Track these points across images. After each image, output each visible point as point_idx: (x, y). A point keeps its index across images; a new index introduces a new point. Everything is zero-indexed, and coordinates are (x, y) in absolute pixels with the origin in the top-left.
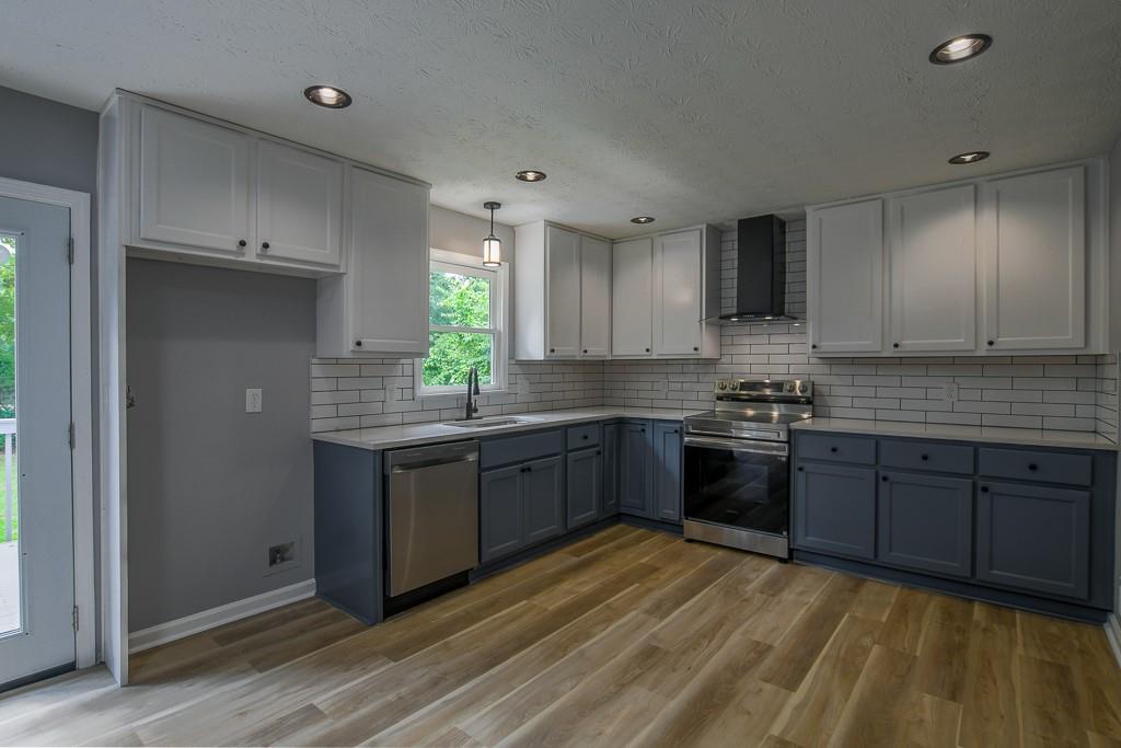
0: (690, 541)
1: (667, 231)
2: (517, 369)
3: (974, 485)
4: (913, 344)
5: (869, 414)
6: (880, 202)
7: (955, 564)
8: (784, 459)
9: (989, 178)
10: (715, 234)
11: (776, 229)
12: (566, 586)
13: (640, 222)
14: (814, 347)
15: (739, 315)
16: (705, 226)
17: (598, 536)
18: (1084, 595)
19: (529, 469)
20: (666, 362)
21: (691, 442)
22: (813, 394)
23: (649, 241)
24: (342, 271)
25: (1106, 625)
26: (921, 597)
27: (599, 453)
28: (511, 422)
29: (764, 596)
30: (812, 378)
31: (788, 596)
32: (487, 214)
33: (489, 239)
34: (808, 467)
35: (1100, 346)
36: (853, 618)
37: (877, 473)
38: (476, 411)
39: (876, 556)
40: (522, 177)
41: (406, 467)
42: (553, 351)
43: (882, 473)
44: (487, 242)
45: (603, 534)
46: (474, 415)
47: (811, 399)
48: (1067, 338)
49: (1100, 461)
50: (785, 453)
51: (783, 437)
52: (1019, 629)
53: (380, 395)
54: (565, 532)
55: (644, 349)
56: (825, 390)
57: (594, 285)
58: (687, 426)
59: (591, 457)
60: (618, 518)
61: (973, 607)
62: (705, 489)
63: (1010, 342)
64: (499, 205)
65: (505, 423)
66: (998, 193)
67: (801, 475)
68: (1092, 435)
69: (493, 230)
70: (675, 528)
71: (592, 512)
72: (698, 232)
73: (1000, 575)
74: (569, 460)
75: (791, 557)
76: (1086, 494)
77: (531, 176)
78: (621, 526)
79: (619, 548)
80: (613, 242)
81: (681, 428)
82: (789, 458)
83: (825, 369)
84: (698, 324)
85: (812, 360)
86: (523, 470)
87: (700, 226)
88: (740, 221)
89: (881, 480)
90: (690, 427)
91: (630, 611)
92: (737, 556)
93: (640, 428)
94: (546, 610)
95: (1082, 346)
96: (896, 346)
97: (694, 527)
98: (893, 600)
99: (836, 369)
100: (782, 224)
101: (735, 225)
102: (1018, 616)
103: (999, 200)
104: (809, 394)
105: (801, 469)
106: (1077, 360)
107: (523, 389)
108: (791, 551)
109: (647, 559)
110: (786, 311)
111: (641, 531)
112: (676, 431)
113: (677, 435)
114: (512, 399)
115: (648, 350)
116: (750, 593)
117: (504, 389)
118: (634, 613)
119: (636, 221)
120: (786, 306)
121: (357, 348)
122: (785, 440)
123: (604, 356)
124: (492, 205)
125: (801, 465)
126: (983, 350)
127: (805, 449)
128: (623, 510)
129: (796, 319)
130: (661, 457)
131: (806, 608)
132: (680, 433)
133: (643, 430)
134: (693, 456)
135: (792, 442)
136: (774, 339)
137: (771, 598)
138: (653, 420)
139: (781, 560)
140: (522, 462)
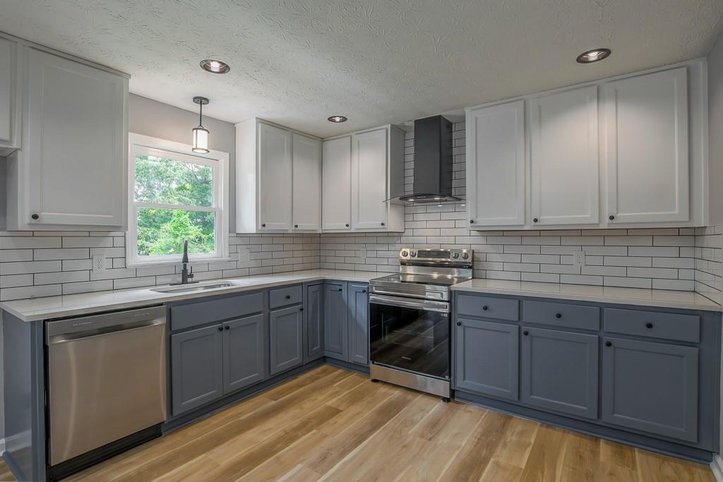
0: (375, 381)
1: (361, 130)
2: (239, 241)
3: (600, 339)
4: (550, 219)
5: (516, 277)
6: (522, 102)
7: (585, 408)
8: (446, 315)
9: (609, 79)
10: (398, 132)
11: (444, 129)
12: (249, 434)
13: (334, 121)
14: (472, 222)
15: (415, 196)
16: (389, 126)
17: (302, 378)
18: (694, 439)
19: (227, 328)
20: (366, 235)
21: (374, 300)
22: (473, 260)
23: (349, 138)
24: (15, 146)
25: (712, 464)
26: (556, 434)
27: (302, 309)
28: (225, 285)
29: (423, 440)
30: (473, 247)
31: (443, 439)
32: (195, 108)
33: (197, 129)
34: (465, 322)
35: (701, 220)
36: (497, 464)
37: (520, 328)
38: (191, 276)
39: (519, 398)
40: (206, 67)
41: (71, 336)
42: (264, 225)
43: (524, 328)
44: (195, 131)
45: (307, 375)
46: (189, 280)
47: (472, 264)
48: (674, 214)
49: (705, 320)
50: (447, 311)
51: (446, 297)
52: (639, 472)
53: (87, 264)
54: (268, 377)
55: (345, 224)
56: (482, 257)
57: (304, 173)
58: (372, 287)
59: (296, 313)
60: (323, 360)
61: (599, 444)
62: (387, 338)
63: (628, 217)
64: (207, 100)
65: (220, 286)
66: (616, 91)
67: (460, 330)
68: (692, 294)
69: (201, 122)
70: (364, 370)
71: (297, 358)
72: (384, 131)
73: (622, 418)
74: (271, 316)
75: (453, 397)
76: (695, 350)
77: (215, 66)
78: (324, 367)
79: (314, 390)
80: (322, 140)
81: (368, 288)
82: (450, 314)
83: (481, 240)
84: (384, 204)
85: (473, 233)
86: (221, 329)
87: (386, 126)
88: (416, 122)
89: (523, 335)
90: (374, 288)
91: (296, 465)
92: (410, 396)
93: (339, 287)
94: (218, 465)
95: (687, 219)
96: (536, 220)
97: (377, 370)
98: (533, 441)
99: (492, 240)
100: (449, 125)
101: (413, 124)
102: (637, 453)
103: (617, 97)
104: (469, 260)
105: (459, 324)
106: (678, 232)
107: (244, 257)
108: (453, 392)
109: (333, 400)
110: (453, 194)
111: (340, 371)
112: (364, 291)
113: (365, 295)
114: (233, 265)
115: (347, 225)
116: (411, 437)
117: (226, 257)
118: (300, 466)
119: (331, 119)
120: (453, 190)
121: (34, 221)
122: (446, 299)
123: (316, 230)
124: (201, 100)
125: (459, 320)
126: (606, 224)
127: (462, 307)
128: (326, 354)
129: (460, 200)
130: (353, 313)
131: (457, 452)
132: (367, 292)
133: (341, 290)
134: (377, 312)
135: (453, 300)
136: (444, 216)
137: (429, 442)
138: (348, 282)
139: (445, 399)
140: (221, 322)
